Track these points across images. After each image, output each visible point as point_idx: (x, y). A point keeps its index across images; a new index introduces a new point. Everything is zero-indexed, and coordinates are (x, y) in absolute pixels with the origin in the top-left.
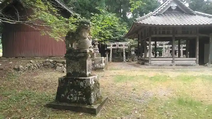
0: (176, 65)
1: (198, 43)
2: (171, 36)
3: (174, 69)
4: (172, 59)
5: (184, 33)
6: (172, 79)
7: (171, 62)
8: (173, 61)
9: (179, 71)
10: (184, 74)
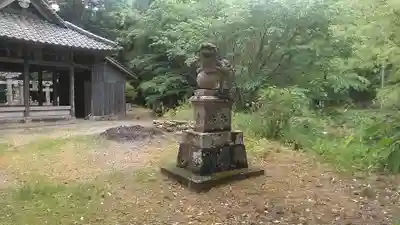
0: (34, 121)
1: (73, 79)
2: (21, 61)
3: (27, 128)
4: (23, 109)
5: (46, 57)
6: (16, 150)
7: (22, 114)
8: (25, 113)
9: (37, 132)
10: (45, 137)
